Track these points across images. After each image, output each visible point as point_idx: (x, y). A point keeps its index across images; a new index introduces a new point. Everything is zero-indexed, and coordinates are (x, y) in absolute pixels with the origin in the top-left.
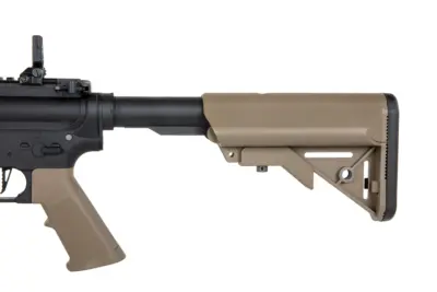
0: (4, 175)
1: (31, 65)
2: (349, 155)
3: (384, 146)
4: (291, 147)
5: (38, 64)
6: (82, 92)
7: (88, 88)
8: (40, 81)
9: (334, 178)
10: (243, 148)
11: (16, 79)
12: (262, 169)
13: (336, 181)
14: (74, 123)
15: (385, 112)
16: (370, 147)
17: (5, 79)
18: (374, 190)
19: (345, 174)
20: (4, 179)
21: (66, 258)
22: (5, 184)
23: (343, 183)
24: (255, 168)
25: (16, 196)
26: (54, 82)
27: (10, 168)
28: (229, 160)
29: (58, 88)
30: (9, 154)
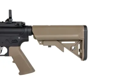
0: (1, 48)
1: (8, 18)
2: (74, 42)
3: (83, 40)
4: (57, 40)
5: (10, 18)
6: (23, 25)
7: (24, 24)
8: (11, 22)
9: (70, 49)
10: (44, 41)
11: (4, 22)
12: (50, 46)
13: (71, 50)
14: (21, 34)
15: (84, 30)
16: (80, 40)
17: (1, 22)
18: (81, 52)
19: (73, 48)
20: (1, 49)
21: (19, 71)
22: (1, 51)
23: (72, 50)
24: (48, 46)
25: (4, 54)
26: (15, 22)
27: (3, 47)
28: (40, 44)
29: (16, 24)
30: (3, 43)
